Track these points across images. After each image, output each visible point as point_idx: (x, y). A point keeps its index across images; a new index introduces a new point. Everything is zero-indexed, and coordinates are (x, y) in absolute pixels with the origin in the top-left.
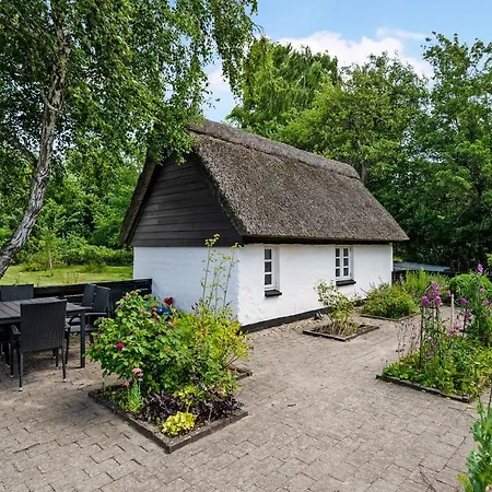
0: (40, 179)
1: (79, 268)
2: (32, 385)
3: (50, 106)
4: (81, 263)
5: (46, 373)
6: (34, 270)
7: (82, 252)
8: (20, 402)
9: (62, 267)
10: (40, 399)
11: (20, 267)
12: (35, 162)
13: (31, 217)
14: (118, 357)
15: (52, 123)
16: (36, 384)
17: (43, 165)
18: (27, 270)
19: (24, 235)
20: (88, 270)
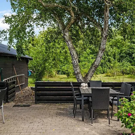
0: (104, 36)
1: (127, 76)
2: (97, 124)
3: (107, 4)
4: (128, 74)
5: (104, 120)
6: (109, 76)
7: (128, 69)
8: (90, 130)
9: (120, 75)
10: (98, 131)
11: (104, 75)
12: (102, 29)
13: (101, 52)
14: (129, 121)
15: (108, 11)
16: (98, 124)
17: (105, 30)
18: (107, 76)
19: (99, 60)
20: (131, 77)
